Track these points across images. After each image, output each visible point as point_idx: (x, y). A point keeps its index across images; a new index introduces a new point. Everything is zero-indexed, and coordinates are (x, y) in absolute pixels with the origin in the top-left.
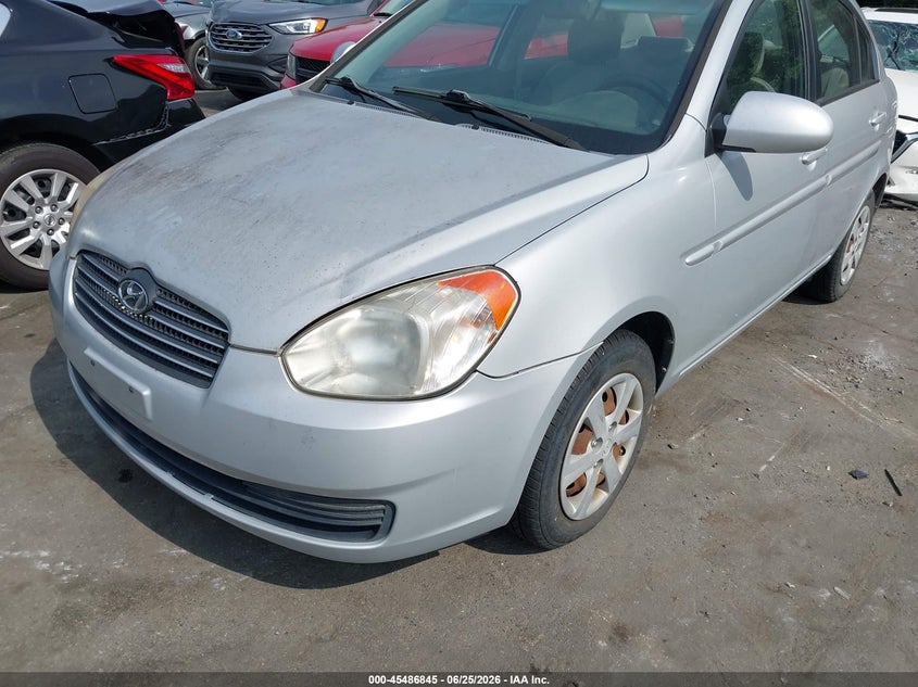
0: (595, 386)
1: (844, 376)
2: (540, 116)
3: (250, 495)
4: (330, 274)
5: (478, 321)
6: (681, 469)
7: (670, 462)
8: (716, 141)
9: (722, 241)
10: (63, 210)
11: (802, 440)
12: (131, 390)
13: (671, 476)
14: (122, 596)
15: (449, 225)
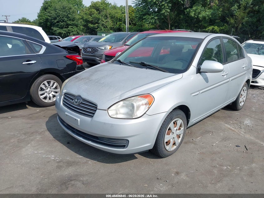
0: (172, 120)
1: (238, 127)
2: (161, 67)
3: (99, 140)
4: (117, 95)
5: (146, 104)
6: (195, 144)
7: (192, 143)
8: (199, 71)
9: (201, 92)
10: (52, 89)
11: (225, 139)
12: (75, 119)
13: (192, 145)
14: (70, 164)
15: (140, 86)
